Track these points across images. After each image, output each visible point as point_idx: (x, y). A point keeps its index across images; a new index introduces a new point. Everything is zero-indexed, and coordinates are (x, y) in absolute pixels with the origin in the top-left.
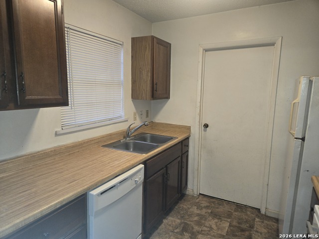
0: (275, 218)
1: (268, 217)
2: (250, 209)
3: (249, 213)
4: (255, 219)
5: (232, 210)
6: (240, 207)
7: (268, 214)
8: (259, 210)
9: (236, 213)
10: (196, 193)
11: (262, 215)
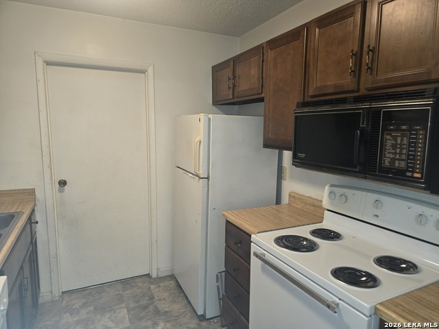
0: (167, 276)
1: (161, 278)
2: (139, 280)
3: (140, 284)
4: (150, 288)
5: (120, 291)
6: (126, 282)
7: (161, 275)
8: (148, 275)
9: (127, 292)
10: (57, 295)
11: (155, 279)
